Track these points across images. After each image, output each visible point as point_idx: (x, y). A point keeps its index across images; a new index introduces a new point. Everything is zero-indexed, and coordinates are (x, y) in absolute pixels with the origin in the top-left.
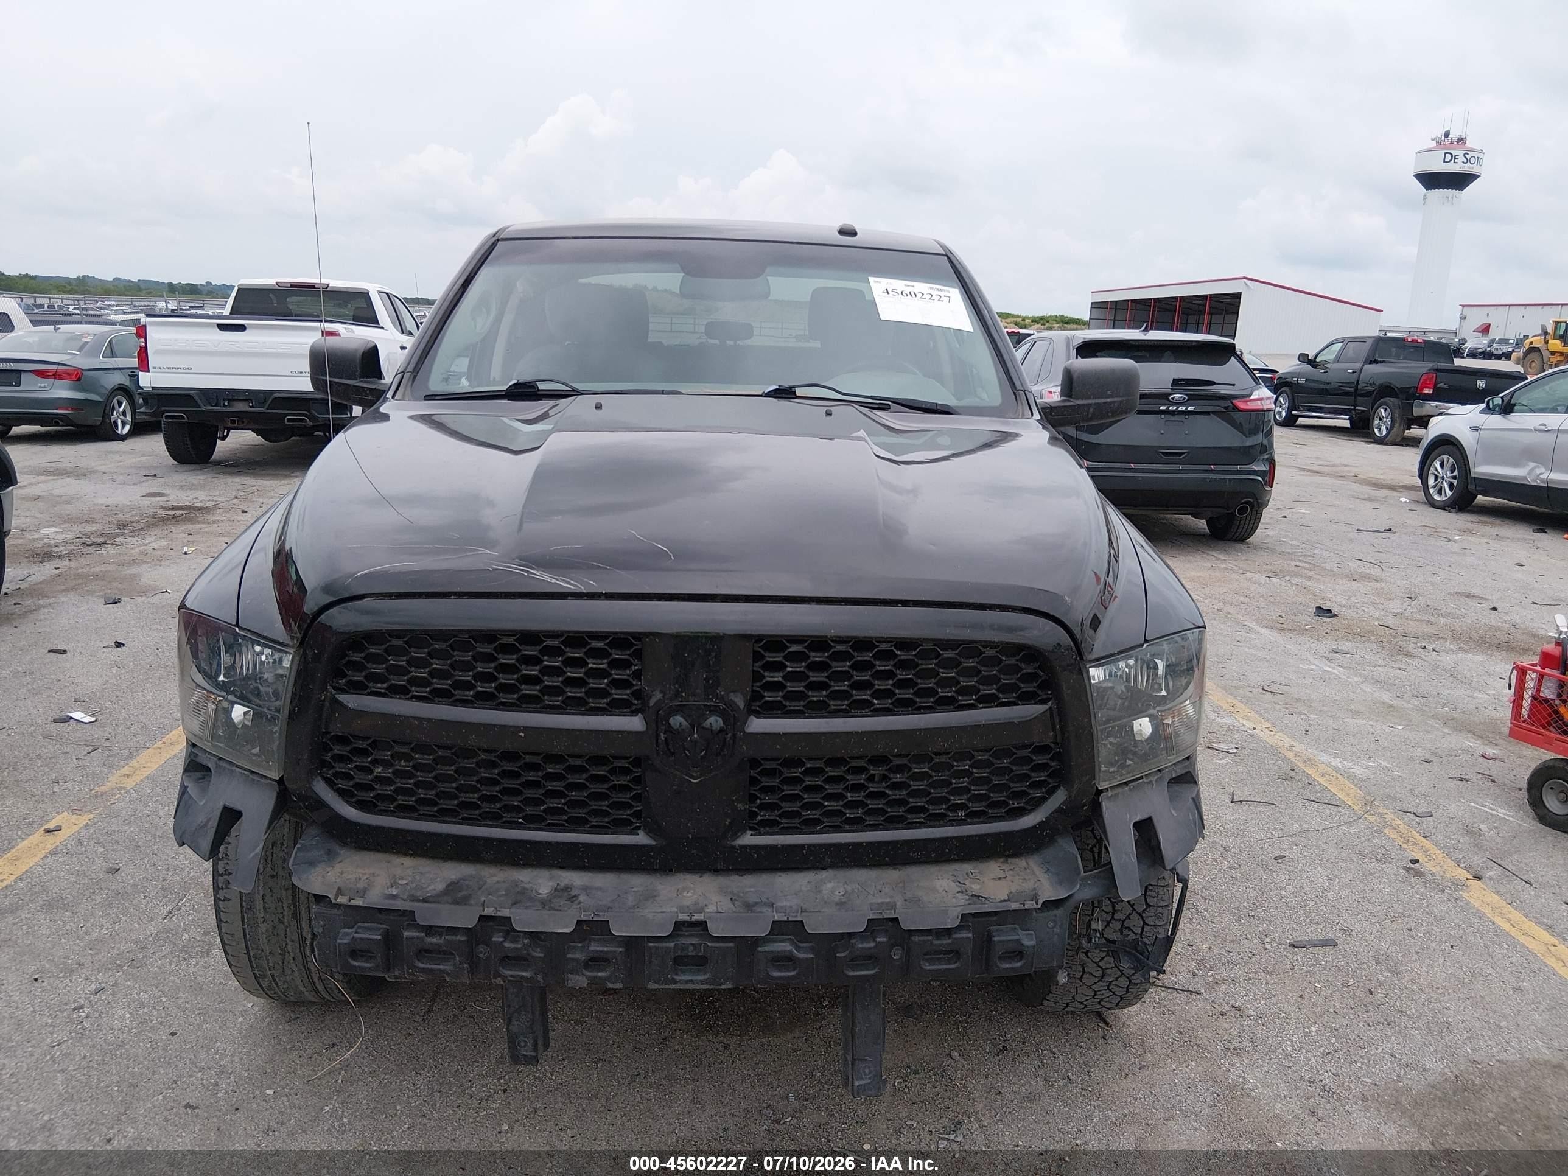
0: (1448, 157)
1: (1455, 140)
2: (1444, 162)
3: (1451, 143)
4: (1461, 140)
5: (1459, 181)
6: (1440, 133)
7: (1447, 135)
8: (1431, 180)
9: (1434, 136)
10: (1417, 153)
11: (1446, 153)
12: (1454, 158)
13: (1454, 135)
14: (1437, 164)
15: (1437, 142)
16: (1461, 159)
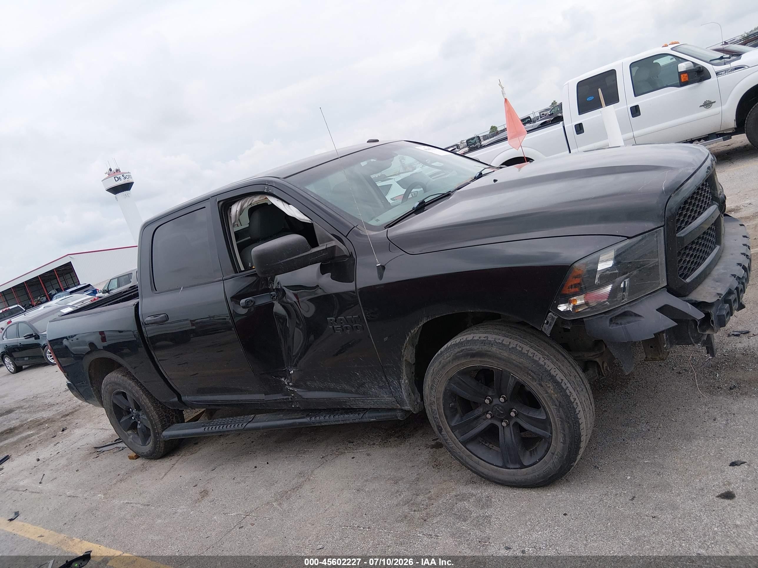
0: (117, 179)
1: (115, 171)
2: (116, 181)
3: (114, 173)
4: (117, 170)
5: (127, 187)
6: (107, 170)
7: (111, 170)
8: (115, 190)
9: (105, 172)
10: (102, 181)
11: (115, 178)
12: (119, 179)
13: (114, 169)
14: (114, 183)
15: (108, 174)
16: (122, 178)
